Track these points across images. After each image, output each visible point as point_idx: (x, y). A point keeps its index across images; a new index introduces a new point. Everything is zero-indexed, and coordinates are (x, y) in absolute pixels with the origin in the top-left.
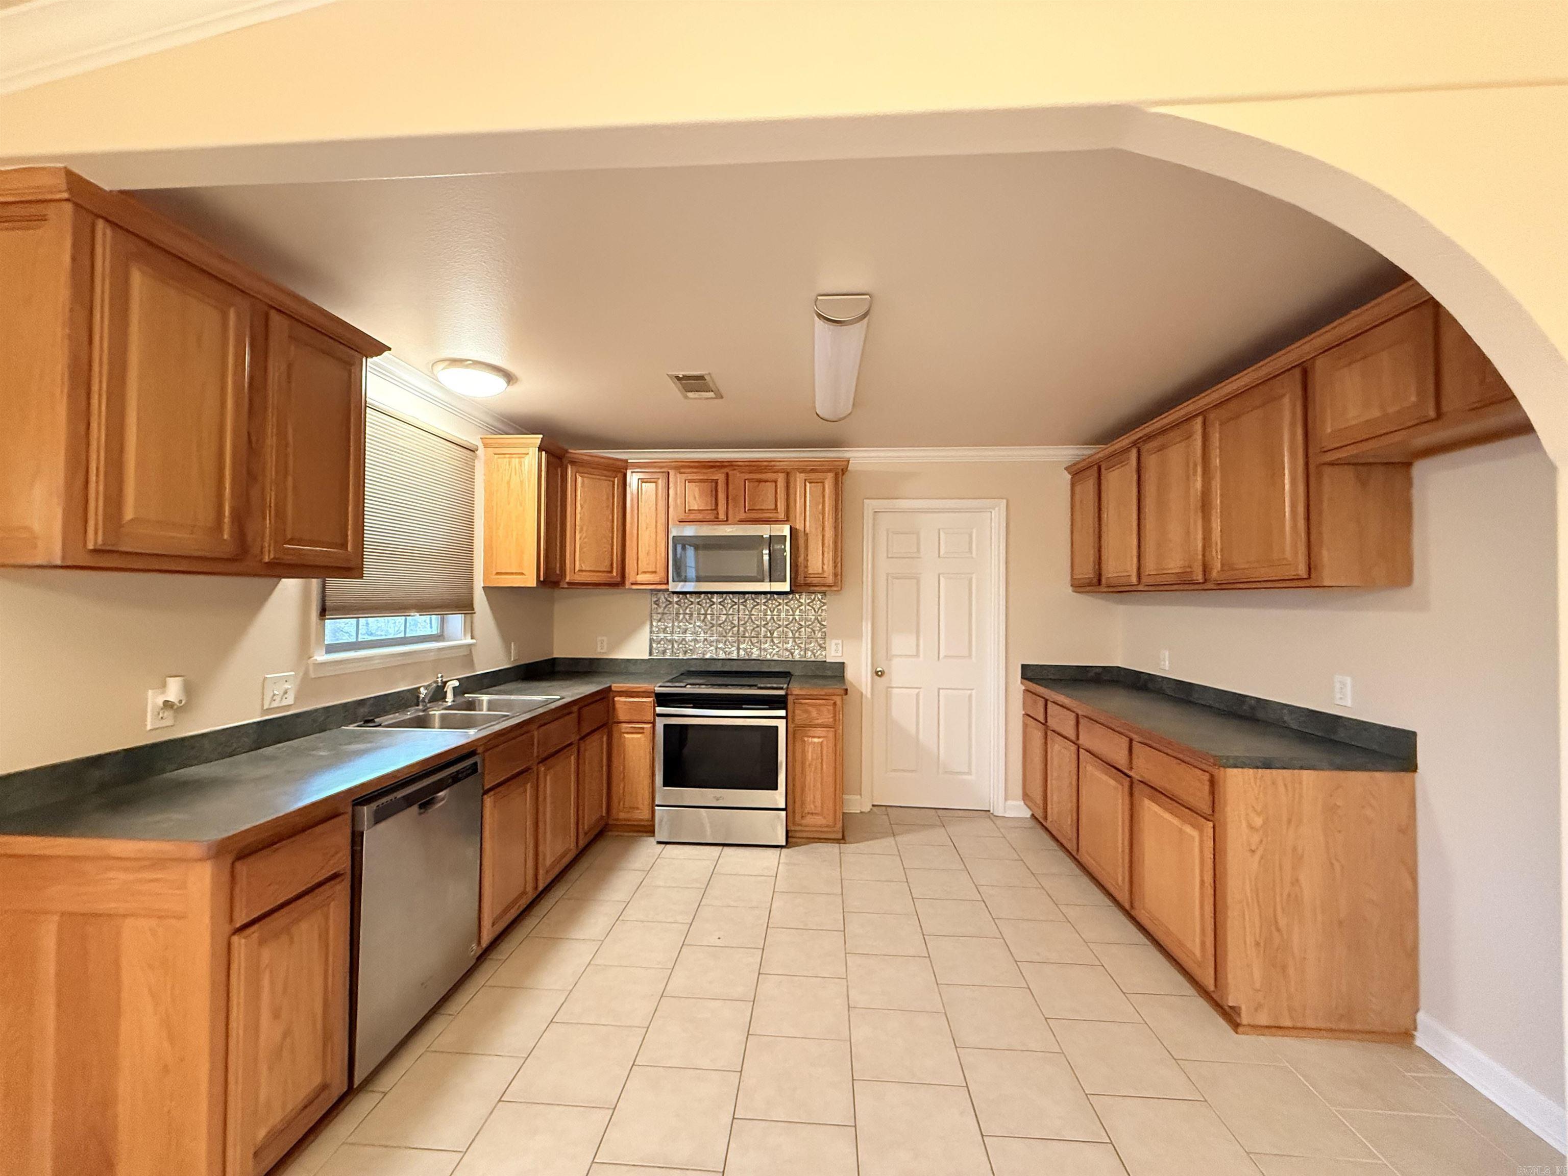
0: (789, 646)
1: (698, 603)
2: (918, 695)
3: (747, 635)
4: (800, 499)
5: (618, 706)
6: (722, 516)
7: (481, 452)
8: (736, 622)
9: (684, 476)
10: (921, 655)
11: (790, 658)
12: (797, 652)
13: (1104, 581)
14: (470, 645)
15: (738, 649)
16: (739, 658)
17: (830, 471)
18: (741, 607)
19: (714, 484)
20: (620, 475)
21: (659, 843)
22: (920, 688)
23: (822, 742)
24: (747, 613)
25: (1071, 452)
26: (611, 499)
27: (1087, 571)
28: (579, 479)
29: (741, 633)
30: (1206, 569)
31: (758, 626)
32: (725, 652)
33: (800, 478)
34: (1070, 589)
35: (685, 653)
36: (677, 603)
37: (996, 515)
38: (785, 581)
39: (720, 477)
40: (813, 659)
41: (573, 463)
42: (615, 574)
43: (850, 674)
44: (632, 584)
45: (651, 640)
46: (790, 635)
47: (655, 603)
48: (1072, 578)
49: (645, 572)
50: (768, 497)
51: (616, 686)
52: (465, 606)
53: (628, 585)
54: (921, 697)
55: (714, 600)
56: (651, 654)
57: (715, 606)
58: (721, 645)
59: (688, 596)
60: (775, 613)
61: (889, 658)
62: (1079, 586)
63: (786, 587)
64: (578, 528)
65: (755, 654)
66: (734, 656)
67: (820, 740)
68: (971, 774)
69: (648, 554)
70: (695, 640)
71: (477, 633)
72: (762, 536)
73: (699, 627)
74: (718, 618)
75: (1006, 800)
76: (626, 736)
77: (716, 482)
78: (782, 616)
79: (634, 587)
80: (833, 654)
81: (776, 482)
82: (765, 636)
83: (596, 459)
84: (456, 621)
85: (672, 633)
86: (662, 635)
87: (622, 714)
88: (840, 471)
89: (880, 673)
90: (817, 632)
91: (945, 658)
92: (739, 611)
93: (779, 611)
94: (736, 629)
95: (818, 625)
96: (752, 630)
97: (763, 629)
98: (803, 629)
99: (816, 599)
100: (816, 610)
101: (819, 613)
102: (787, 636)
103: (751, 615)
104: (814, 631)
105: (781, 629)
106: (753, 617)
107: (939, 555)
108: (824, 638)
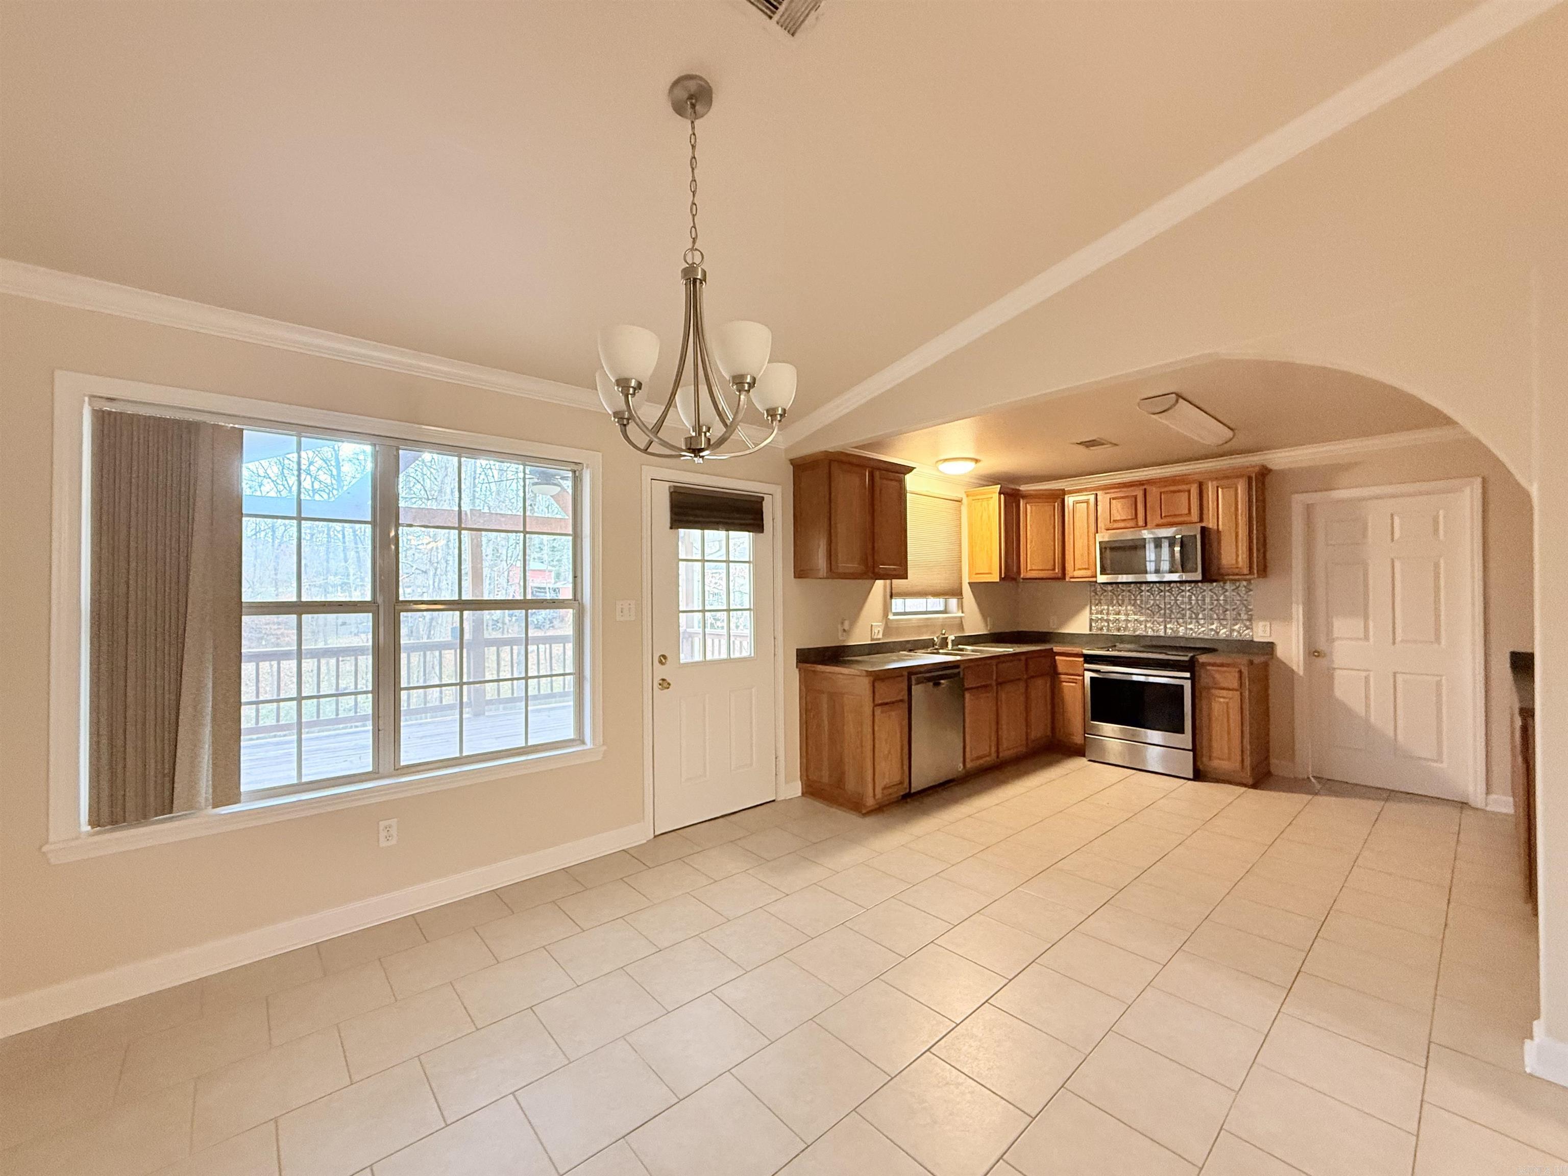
0: (1214, 627)
1: (1129, 591)
2: (1367, 679)
3: (1173, 616)
4: (1213, 503)
5: (1058, 662)
6: (1141, 523)
7: (965, 501)
8: (1163, 606)
9: (1109, 496)
10: (1371, 638)
11: (1216, 637)
12: (1223, 632)
14: (961, 618)
15: (1165, 627)
16: (1168, 635)
17: (1241, 476)
18: (1167, 594)
19: (1134, 499)
20: (1059, 500)
21: (1090, 761)
22: (1370, 671)
23: (1227, 702)
24: (1173, 598)
26: (1053, 518)
28: (1029, 507)
29: (1167, 615)
31: (1183, 610)
32: (1153, 630)
33: (1212, 485)
35: (1119, 630)
36: (1111, 591)
38: (1196, 570)
39: (1139, 494)
40: (1239, 638)
41: (1024, 497)
42: (1057, 571)
43: (1280, 652)
44: (1071, 578)
45: (1091, 620)
46: (1215, 616)
47: (1093, 591)
49: (1080, 569)
50: (1182, 504)
51: (1056, 649)
52: (957, 593)
53: (1068, 579)
54: (1372, 680)
55: (1143, 588)
56: (1091, 630)
57: (1143, 593)
58: (1148, 625)
59: (1120, 586)
60: (1199, 598)
63: (1198, 576)
64: (1028, 541)
65: (1182, 632)
66: (1162, 633)
67: (1227, 700)
68: (1442, 762)
69: (1082, 555)
70: (1127, 621)
71: (965, 609)
73: (1130, 609)
74: (1147, 603)
75: (1487, 793)
76: (1064, 684)
77: (1136, 497)
78: (1206, 601)
79: (1072, 580)
80: (1261, 634)
81: (1189, 491)
82: (1191, 618)
83: (1041, 492)
84: (953, 602)
85: (1108, 614)
86: (1100, 616)
87: (1061, 668)
89: (1316, 654)
90: (1242, 615)
91: (1402, 641)
92: (1165, 596)
93: (1204, 597)
94: (1162, 612)
95: (1244, 609)
96: (1178, 613)
97: (1188, 612)
98: (1228, 612)
99: (1242, 585)
100: (1242, 595)
101: (1245, 597)
102: (1211, 618)
103: (1176, 600)
104: (1240, 615)
105: (1206, 612)
106: (1178, 602)
107: (1392, 540)
108: (1250, 620)
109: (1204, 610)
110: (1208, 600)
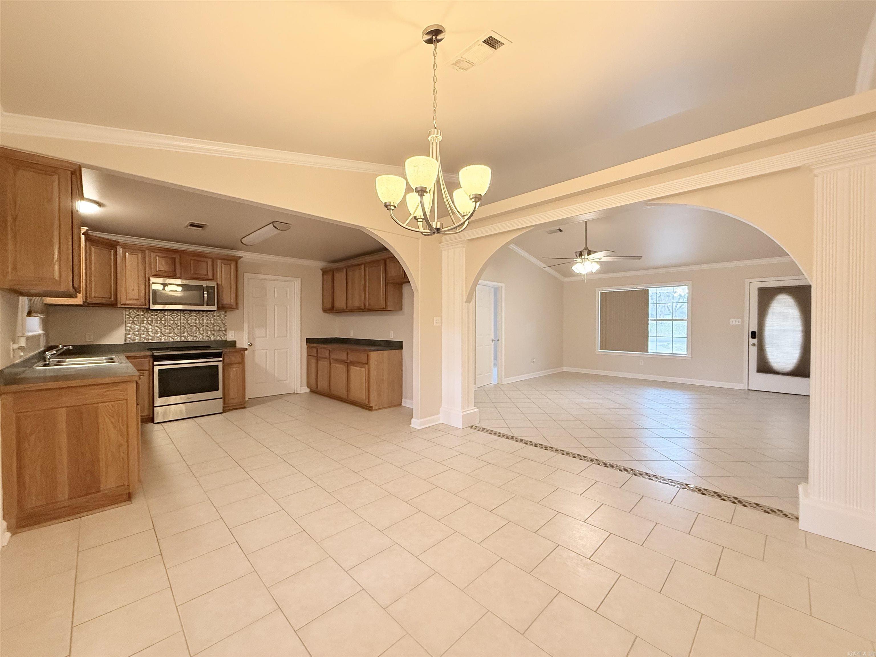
0: (208, 334)
2: (266, 352)
3: (186, 330)
4: (219, 271)
6: (178, 275)
8: (179, 324)
9: (155, 254)
10: (268, 337)
11: (209, 340)
12: (212, 337)
13: (335, 309)
15: (181, 337)
16: (182, 341)
17: (233, 260)
18: (182, 317)
19: (173, 259)
20: (113, 248)
21: (157, 423)
22: (267, 350)
23: (237, 370)
24: (185, 320)
25: (324, 264)
26: (110, 260)
27: (329, 306)
28: (93, 249)
29: (182, 329)
30: (365, 305)
31: (191, 326)
32: (173, 339)
33: (219, 262)
34: (321, 311)
36: (142, 315)
37: (297, 284)
38: (214, 305)
39: (176, 257)
40: (220, 340)
42: (112, 299)
43: (238, 345)
46: (209, 329)
47: (128, 315)
48: (323, 308)
50: (205, 268)
53: (119, 306)
54: (268, 353)
56: (125, 341)
58: (170, 335)
59: (149, 311)
60: (201, 320)
61: (254, 339)
62: (325, 310)
63: (215, 308)
64: (93, 274)
65: (190, 339)
66: (178, 340)
68: (287, 381)
69: (133, 290)
72: (203, 286)
73: (156, 326)
74: (168, 322)
75: (301, 386)
77: (175, 259)
78: (204, 321)
79: (122, 306)
80: (230, 337)
81: (207, 262)
82: (196, 331)
83: (102, 240)
88: (236, 260)
89: (251, 345)
90: (222, 328)
91: (277, 337)
92: (180, 319)
93: (203, 319)
94: (179, 327)
95: (223, 325)
96: (188, 328)
97: (194, 327)
98: (215, 327)
99: (222, 314)
100: (222, 319)
101: (223, 320)
102: (207, 330)
103: (187, 321)
104: (221, 328)
105: (204, 327)
106: (189, 322)
107: (275, 298)
108: (226, 330)
109: (203, 326)
110: (205, 321)
